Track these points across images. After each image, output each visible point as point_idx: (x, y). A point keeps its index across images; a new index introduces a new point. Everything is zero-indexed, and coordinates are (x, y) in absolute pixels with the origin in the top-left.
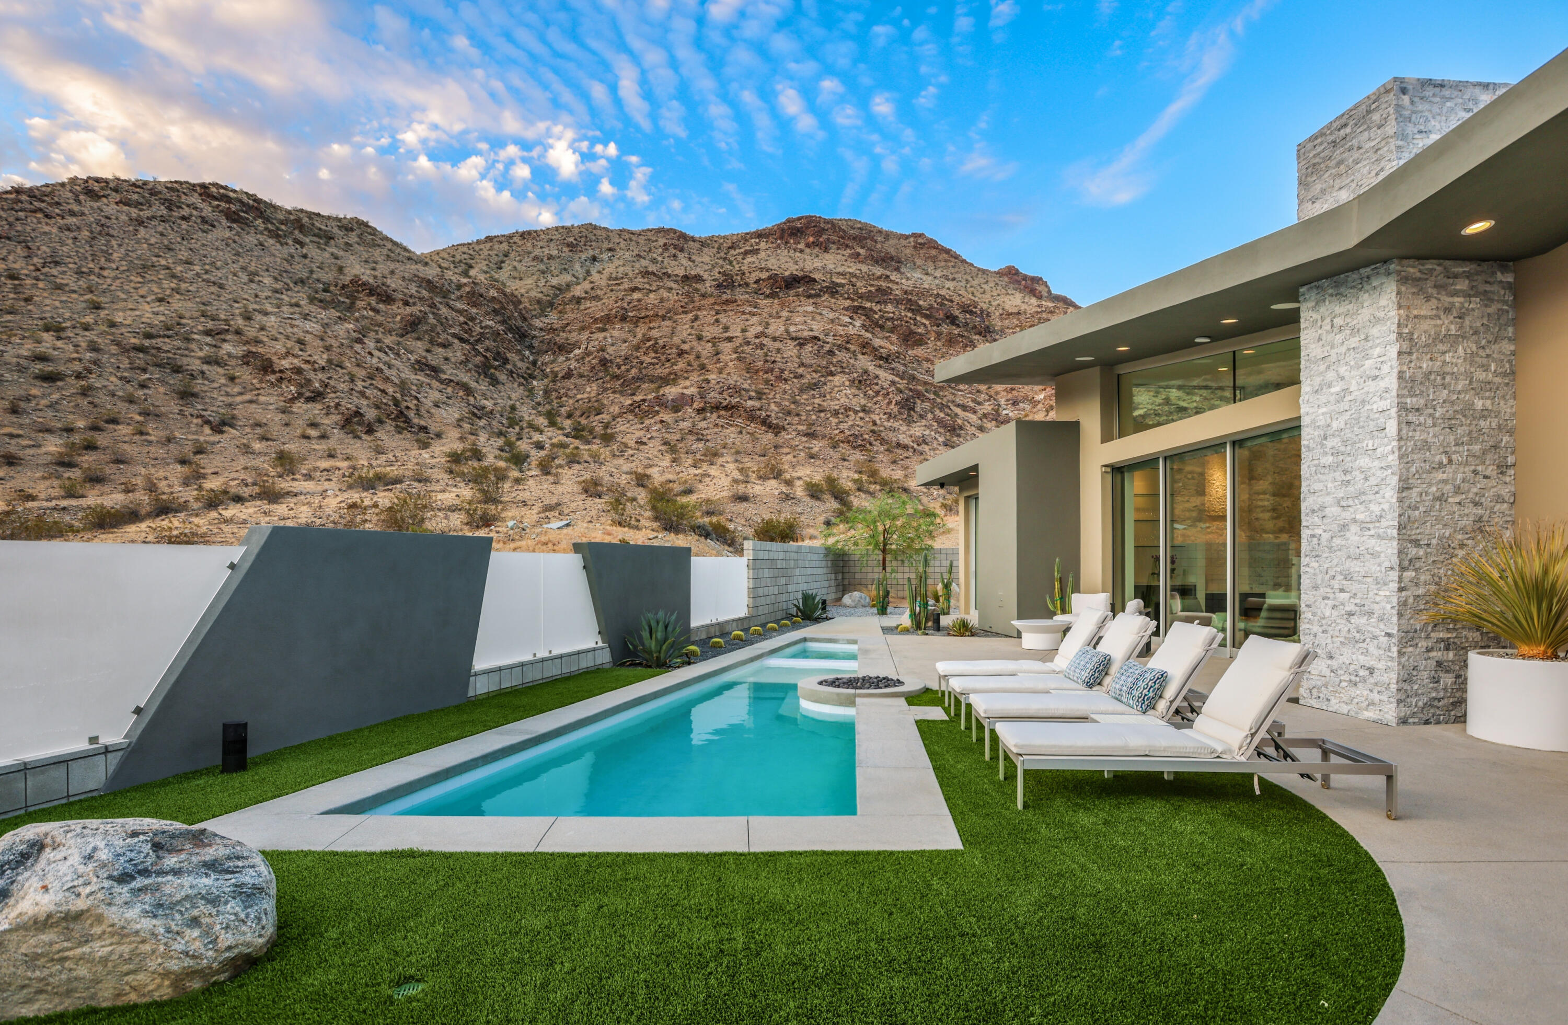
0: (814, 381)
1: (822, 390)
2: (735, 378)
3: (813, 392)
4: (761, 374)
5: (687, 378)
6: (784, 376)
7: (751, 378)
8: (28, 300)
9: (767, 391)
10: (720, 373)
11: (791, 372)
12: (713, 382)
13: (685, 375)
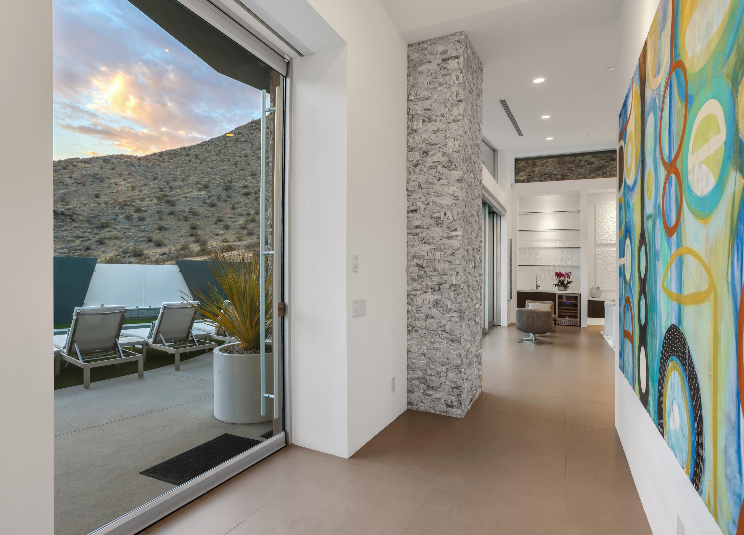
0: (601, 165)
1: (605, 170)
2: (550, 168)
3: (598, 172)
4: (567, 164)
5: (524, 171)
6: (581, 164)
7: (560, 167)
8: (249, 165)
9: (569, 174)
10: (543, 166)
11: (586, 161)
12: (537, 171)
13: (524, 169)
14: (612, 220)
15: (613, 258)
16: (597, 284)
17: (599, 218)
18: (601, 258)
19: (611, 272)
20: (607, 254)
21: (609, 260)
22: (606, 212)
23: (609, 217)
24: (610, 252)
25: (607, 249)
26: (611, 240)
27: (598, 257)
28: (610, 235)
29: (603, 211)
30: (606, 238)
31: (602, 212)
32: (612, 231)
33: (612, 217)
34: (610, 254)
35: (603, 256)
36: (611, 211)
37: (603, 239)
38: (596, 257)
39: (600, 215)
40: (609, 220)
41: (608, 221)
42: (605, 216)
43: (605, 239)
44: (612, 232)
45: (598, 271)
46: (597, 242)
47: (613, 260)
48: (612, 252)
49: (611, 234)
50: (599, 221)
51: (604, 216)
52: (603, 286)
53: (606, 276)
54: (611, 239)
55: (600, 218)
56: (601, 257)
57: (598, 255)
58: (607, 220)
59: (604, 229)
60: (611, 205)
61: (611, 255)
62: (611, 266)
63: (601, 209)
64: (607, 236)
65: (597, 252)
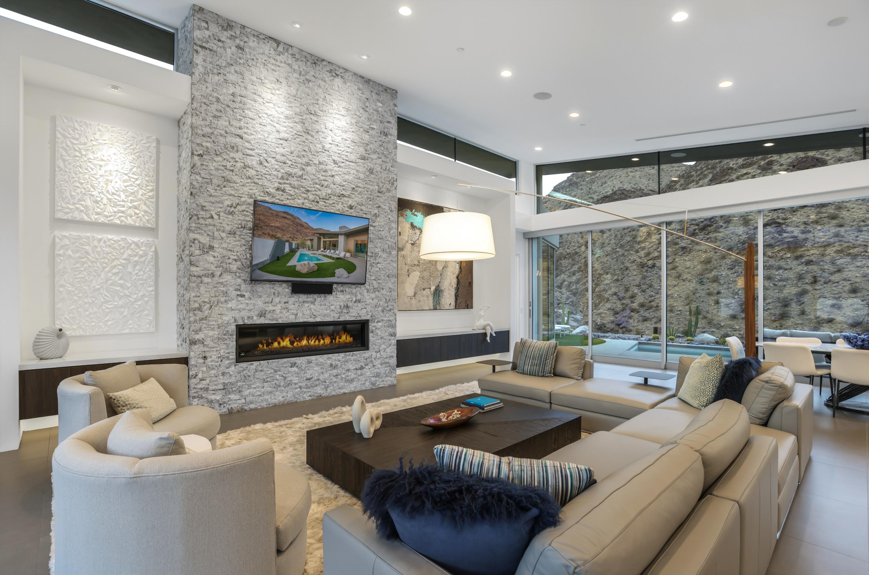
14: (101, 166)
15: (105, 258)
16: (57, 322)
17: (64, 153)
18: (70, 256)
19: (99, 289)
20: (87, 247)
21: (92, 262)
22: (85, 144)
23: (95, 159)
24: (96, 243)
25: (88, 234)
26: (98, 214)
27: (61, 252)
28: (97, 202)
29: (77, 139)
30: (86, 207)
31: (75, 142)
32: (102, 193)
33: (102, 160)
34: (96, 247)
35: (77, 251)
36: (100, 144)
37: (77, 208)
38: (56, 252)
39: (67, 146)
40: (95, 165)
41: (92, 166)
42: (84, 153)
43: (82, 208)
44: (102, 196)
45: (62, 289)
46: (59, 215)
47: (103, 263)
48: (102, 243)
49: (99, 199)
50: (64, 161)
51: (80, 153)
52: (75, 327)
53: (86, 300)
54: (99, 210)
55: (69, 155)
56: (70, 252)
57: (62, 247)
58: (89, 164)
59: (79, 185)
60: (99, 130)
61: (99, 249)
62: (99, 276)
63: (71, 132)
64: (89, 203)
65: (57, 240)
